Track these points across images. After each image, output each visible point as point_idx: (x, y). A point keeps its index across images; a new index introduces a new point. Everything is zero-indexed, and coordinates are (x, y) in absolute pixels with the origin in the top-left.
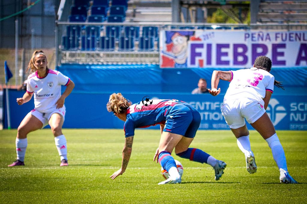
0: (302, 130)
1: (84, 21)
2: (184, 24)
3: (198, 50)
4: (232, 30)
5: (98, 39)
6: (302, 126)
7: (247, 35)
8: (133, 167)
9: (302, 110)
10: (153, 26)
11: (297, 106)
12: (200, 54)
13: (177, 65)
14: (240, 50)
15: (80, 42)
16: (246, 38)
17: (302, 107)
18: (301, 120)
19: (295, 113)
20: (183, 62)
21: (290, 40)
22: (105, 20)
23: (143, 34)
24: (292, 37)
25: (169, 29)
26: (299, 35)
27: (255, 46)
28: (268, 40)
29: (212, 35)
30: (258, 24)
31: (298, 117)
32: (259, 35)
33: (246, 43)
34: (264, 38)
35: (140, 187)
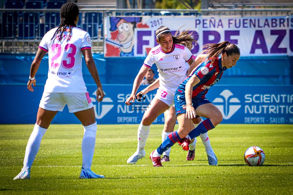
0: (257, 123)
1: (22, 7)
2: (130, 9)
3: (145, 38)
4: (182, 16)
5: (37, 26)
6: (258, 119)
7: (198, 22)
8: (73, 165)
9: (258, 102)
10: (97, 12)
11: (252, 97)
12: (147, 43)
13: (122, 54)
15: (17, 30)
16: (196, 24)
17: (258, 98)
18: (256, 112)
19: (250, 105)
20: (129, 50)
21: (244, 27)
22: (44, 6)
23: (86, 21)
24: (246, 23)
25: (114, 15)
26: (253, 21)
27: (206, 34)
28: (220, 27)
29: (160, 21)
30: (210, 9)
31: (253, 110)
32: (211, 21)
33: (197, 30)
34: (216, 25)
35: (79, 186)
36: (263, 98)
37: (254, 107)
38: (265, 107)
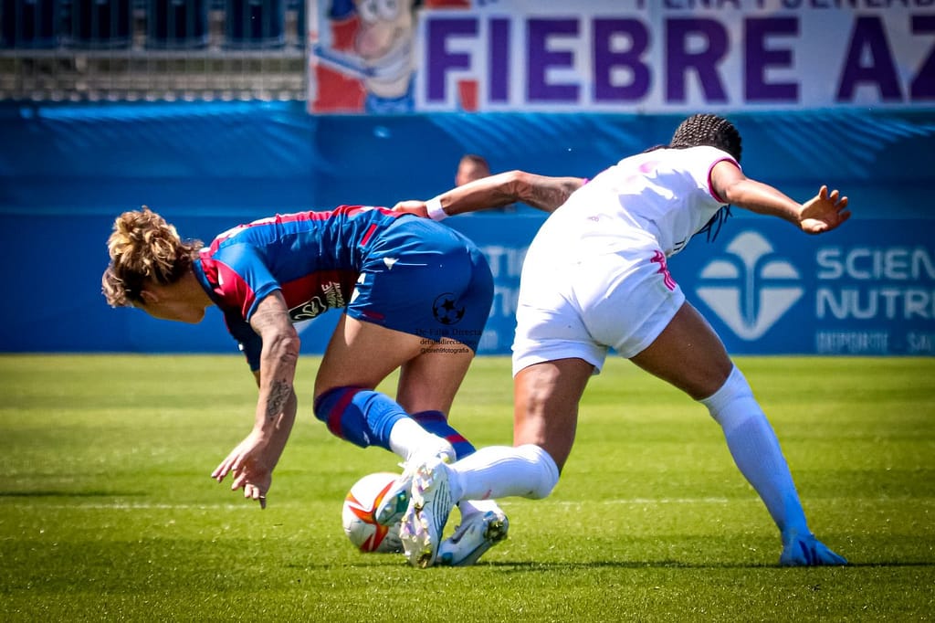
0: (861, 353)
3: (456, 44)
6: (863, 340)
8: (205, 502)
9: (863, 275)
11: (842, 259)
12: (463, 61)
13: (373, 103)
14: (620, 43)
17: (863, 263)
18: (858, 314)
19: (837, 286)
20: (398, 89)
21: (814, 4)
27: (677, 30)
28: (728, 5)
31: (847, 306)
33: (643, 15)
35: (233, 579)
36: (883, 264)
37: (850, 297)
38: (891, 294)
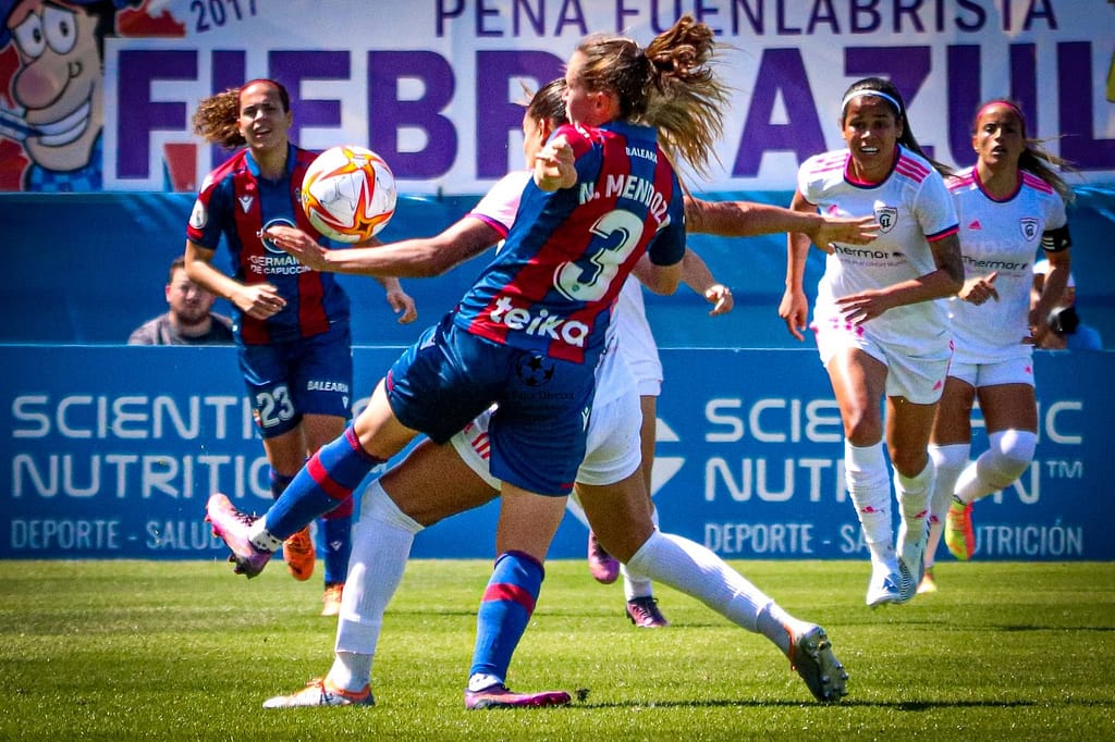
3: (163, 90)
9: (773, 438)
11: (743, 413)
12: (173, 115)
14: (411, 88)
16: (442, 15)
18: (765, 495)
19: (735, 452)
27: (496, 68)
28: (572, 31)
31: (750, 483)
33: (444, 47)
34: (551, 22)
36: (804, 421)
38: (815, 464)
